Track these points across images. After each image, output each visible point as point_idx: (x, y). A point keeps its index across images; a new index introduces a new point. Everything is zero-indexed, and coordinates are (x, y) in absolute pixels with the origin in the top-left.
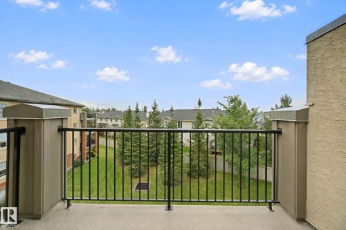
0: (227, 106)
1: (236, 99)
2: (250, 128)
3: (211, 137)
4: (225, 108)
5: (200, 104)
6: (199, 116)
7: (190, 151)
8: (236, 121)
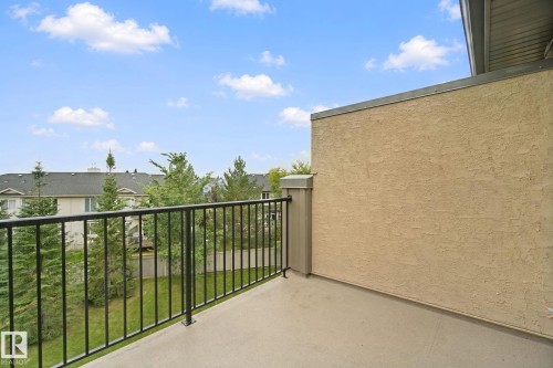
0: (167, 169)
1: (182, 158)
2: (200, 202)
3: (132, 222)
4: (165, 171)
5: (111, 162)
6: (110, 186)
7: (86, 256)
8: (181, 192)
